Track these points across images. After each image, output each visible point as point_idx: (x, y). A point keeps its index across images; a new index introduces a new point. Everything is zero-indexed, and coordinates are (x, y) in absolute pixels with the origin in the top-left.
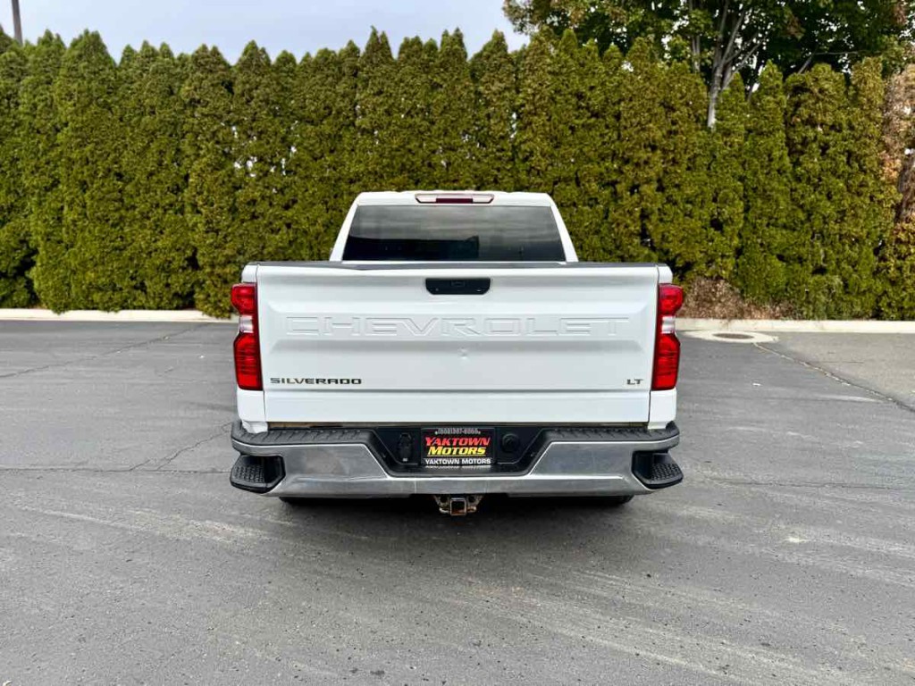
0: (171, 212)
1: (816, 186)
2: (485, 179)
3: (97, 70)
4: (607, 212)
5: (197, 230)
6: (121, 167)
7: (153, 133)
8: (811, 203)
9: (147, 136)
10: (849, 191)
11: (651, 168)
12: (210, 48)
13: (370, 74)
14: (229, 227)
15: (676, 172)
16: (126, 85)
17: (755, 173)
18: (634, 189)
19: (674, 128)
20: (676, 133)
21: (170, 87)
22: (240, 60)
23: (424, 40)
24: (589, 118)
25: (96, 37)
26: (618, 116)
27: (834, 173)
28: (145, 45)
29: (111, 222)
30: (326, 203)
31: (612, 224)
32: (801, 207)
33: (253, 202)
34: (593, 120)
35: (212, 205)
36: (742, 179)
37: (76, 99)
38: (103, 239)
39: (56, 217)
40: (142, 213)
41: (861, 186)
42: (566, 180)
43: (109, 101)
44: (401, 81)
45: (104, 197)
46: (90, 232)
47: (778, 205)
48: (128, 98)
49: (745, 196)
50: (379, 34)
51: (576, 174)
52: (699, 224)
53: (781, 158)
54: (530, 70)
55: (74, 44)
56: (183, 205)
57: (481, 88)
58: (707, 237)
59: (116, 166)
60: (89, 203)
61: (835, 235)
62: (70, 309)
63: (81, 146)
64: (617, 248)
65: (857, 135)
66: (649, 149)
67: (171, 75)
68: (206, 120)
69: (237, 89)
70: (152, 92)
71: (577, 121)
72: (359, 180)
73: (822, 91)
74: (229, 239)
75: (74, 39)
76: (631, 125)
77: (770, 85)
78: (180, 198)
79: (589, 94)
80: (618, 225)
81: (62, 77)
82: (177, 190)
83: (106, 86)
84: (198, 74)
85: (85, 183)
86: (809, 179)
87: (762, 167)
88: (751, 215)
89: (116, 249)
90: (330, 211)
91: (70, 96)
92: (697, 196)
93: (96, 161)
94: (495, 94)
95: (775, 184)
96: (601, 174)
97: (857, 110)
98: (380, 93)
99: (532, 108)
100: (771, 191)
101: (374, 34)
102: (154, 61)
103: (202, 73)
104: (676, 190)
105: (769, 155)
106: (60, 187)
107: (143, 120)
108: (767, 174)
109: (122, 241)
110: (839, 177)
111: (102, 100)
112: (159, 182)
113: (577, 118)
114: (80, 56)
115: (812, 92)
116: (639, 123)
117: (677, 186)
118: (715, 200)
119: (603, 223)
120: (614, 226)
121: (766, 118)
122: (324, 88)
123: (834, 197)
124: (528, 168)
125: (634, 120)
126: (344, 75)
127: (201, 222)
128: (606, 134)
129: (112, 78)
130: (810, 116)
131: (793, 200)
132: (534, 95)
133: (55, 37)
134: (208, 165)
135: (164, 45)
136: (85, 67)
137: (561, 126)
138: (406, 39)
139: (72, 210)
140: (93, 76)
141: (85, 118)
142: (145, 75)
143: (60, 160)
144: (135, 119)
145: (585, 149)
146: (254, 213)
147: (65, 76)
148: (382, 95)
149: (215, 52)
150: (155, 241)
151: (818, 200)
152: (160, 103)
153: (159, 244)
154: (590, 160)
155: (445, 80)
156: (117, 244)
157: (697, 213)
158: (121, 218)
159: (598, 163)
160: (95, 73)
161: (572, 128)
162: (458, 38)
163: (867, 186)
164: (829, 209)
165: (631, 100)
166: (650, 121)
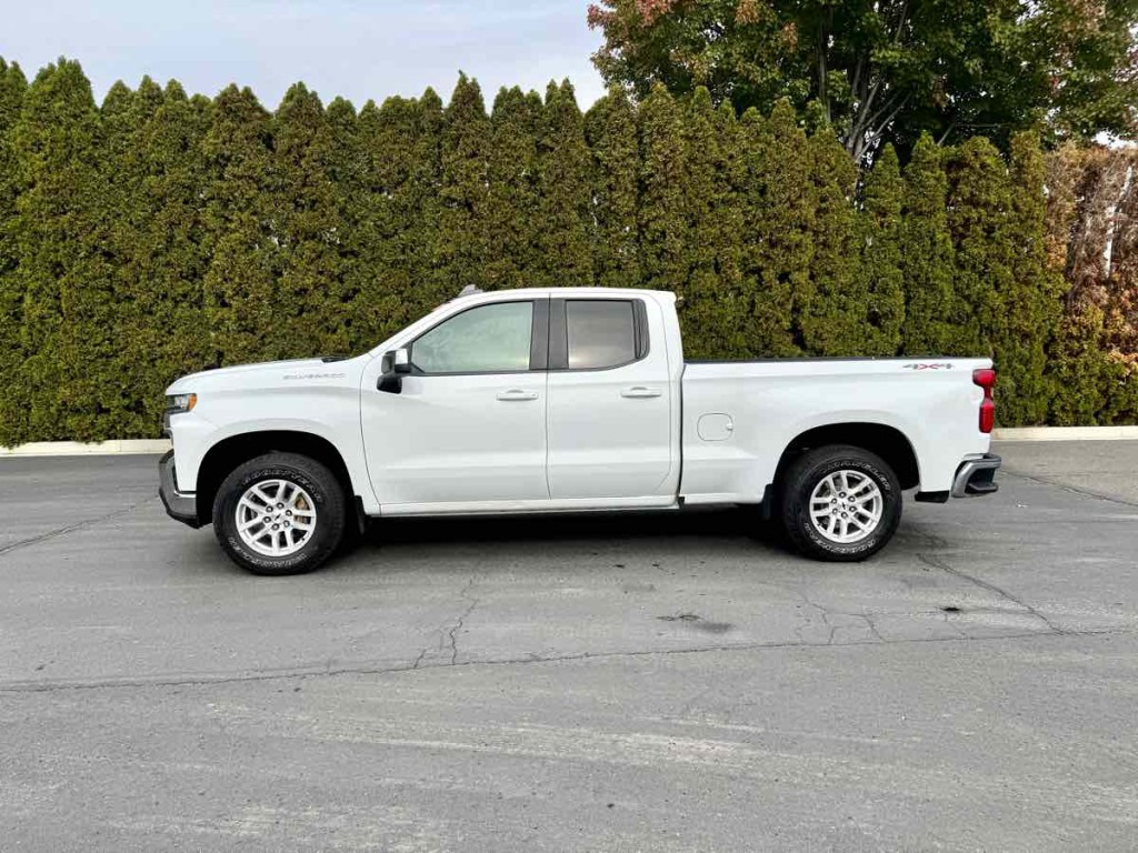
0: (184, 305)
1: (981, 274)
2: (606, 263)
3: (77, 112)
4: (752, 304)
5: (224, 329)
6: (112, 243)
7: (160, 200)
8: (979, 293)
9: (150, 203)
10: (1017, 280)
11: (802, 252)
12: (241, 89)
13: (461, 132)
14: (268, 324)
15: (827, 257)
16: (119, 134)
17: (916, 259)
18: (784, 277)
19: (823, 205)
20: (826, 211)
21: (184, 139)
22: (282, 107)
23: (526, 91)
24: (730, 192)
25: (76, 68)
26: (763, 191)
27: (1001, 259)
28: (147, 82)
29: (95, 319)
30: (401, 293)
31: (759, 318)
32: (967, 298)
33: (303, 292)
34: (734, 194)
35: (246, 295)
36: (901, 266)
37: (48, 150)
38: (85, 342)
39: (12, 312)
40: (142, 307)
41: (1028, 274)
42: (704, 266)
43: (96, 155)
44: (501, 141)
45: (87, 285)
46: (65, 332)
47: (943, 296)
48: (122, 152)
49: (905, 286)
50: (470, 81)
51: (715, 259)
52: (856, 317)
53: (944, 241)
54: (658, 133)
55: (43, 76)
56: (202, 296)
57: (600, 154)
58: (864, 333)
59: (103, 242)
60: (64, 292)
61: (1004, 329)
62: (28, 441)
63: (55, 215)
64: (766, 347)
65: (1022, 217)
66: (800, 230)
67: (185, 123)
68: (240, 183)
69: (281, 144)
70: (159, 144)
71: (716, 196)
72: (446, 264)
73: (983, 166)
74: (267, 340)
75: (42, 70)
76: (780, 202)
77: (928, 158)
78: (197, 287)
79: (729, 163)
80: (767, 319)
81: (26, 121)
82: (195, 275)
83: (91, 134)
84: (227, 123)
85: (59, 264)
86: (974, 267)
87: (924, 251)
88: (913, 308)
89: (102, 355)
90: (406, 303)
91: (39, 146)
92: (851, 286)
93: (77, 235)
94: (617, 161)
95: (938, 272)
96: (745, 259)
97: (1021, 189)
98: (474, 155)
99: (663, 178)
100: (935, 280)
101: (463, 80)
102: (160, 104)
103: (232, 121)
104: (827, 278)
105: (931, 239)
106: (19, 270)
107: (145, 181)
108: (929, 260)
109: (111, 344)
110: (1005, 264)
111: (86, 153)
112: (168, 264)
113: (716, 191)
114: (53, 93)
115: (972, 168)
116: (789, 199)
117: (829, 274)
118: (872, 290)
119: (748, 318)
120: (761, 320)
121: (925, 196)
122: (396, 147)
123: (1002, 287)
124: (659, 251)
125: (783, 196)
126: (423, 131)
127: (229, 319)
128: (749, 211)
129: (99, 124)
130: (971, 193)
131: (956, 290)
132: (665, 163)
133: (10, 65)
134: (241, 243)
135: (172, 83)
136: (60, 108)
137: (698, 202)
138: (503, 90)
139: (38, 302)
140: (72, 120)
141: (61, 177)
142: (148, 121)
143: (20, 233)
144: (134, 179)
145: (727, 229)
146: (302, 306)
147: (31, 119)
148: (477, 159)
149: (248, 94)
150: (160, 345)
151: (984, 290)
152: (171, 159)
153: (168, 348)
154: (731, 242)
155: (557, 142)
156: (103, 349)
157: (851, 305)
158: (111, 314)
159: (741, 246)
160: (75, 116)
161: (710, 204)
162: (568, 90)
163: (1035, 274)
164: (997, 300)
165: (778, 172)
166: (800, 197)
